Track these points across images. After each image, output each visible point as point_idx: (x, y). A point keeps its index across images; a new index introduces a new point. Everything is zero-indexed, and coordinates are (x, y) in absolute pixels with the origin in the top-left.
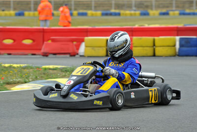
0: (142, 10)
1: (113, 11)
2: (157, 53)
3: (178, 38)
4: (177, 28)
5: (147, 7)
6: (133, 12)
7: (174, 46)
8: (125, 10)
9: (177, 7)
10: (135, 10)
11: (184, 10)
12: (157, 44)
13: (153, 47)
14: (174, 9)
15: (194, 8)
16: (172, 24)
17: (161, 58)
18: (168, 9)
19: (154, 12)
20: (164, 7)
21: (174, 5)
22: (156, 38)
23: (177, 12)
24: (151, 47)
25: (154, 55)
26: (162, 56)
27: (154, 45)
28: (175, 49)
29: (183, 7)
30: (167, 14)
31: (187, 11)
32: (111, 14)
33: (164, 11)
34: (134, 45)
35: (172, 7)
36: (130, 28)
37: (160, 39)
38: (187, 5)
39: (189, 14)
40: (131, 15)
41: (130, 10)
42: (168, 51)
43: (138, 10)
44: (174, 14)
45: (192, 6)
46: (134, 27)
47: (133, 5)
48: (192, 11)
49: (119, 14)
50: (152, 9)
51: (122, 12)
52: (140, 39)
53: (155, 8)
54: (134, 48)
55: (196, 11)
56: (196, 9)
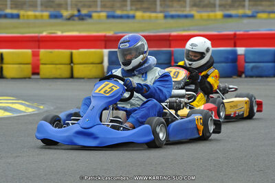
0: (52, 11)
1: (8, 11)
2: (76, 74)
3: (106, 51)
4: (105, 36)
5: (60, 5)
6: (37, 13)
7: (102, 63)
8: (26, 11)
9: (104, 6)
10: (42, 11)
11: (114, 12)
12: (75, 60)
13: (70, 64)
14: (99, 9)
15: (129, 8)
16: (98, 31)
17: (83, 80)
18: (91, 9)
20: (84, 6)
21: (99, 3)
22: (74, 51)
23: (104, 14)
24: (67, 64)
25: (72, 77)
26: (83, 78)
27: (72, 62)
28: (103, 67)
29: (112, 7)
30: (89, 16)
31: (118, 13)
32: (6, 16)
33: (85, 12)
34: (42, 62)
35: (96, 6)
36: (36, 37)
37: (80, 53)
38: (118, 4)
39: (121, 17)
40: (36, 17)
41: (35, 11)
42: (92, 71)
43: (46, 11)
44: (99, 16)
45: (126, 6)
46: (41, 35)
47: (39, 3)
48: (125, 13)
49: (18, 16)
50: (66, 9)
51: (22, 13)
52: (51, 52)
53: (72, 8)
54: (42, 67)
55: (131, 13)
56: (131, 10)
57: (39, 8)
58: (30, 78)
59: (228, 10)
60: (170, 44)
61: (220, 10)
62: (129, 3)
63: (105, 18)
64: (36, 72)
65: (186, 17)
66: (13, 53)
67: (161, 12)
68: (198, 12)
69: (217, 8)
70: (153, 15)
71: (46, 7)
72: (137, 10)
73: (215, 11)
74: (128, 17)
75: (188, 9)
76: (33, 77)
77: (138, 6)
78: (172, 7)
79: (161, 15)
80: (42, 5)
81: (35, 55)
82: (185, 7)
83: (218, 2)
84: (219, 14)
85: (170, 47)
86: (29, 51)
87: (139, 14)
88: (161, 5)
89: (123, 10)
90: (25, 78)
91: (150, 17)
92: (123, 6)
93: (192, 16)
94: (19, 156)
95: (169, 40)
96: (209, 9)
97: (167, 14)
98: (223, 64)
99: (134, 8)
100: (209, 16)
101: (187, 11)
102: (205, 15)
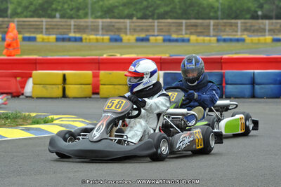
0: (112, 35)
1: (72, 35)
3: (162, 73)
4: (161, 59)
5: (119, 30)
6: (98, 37)
8: (88, 34)
10: (103, 35)
11: (170, 35)
15: (184, 32)
16: (154, 54)
18: (148, 33)
19: (128, 38)
20: (142, 30)
21: (156, 27)
23: (160, 38)
29: (169, 31)
30: (146, 40)
31: (174, 36)
32: (69, 40)
33: (143, 35)
34: (101, 82)
35: (154, 32)
36: (97, 59)
38: (173, 29)
39: (177, 41)
40: (97, 40)
41: (96, 35)
43: (107, 35)
44: (156, 40)
45: (181, 30)
46: (101, 57)
47: (100, 27)
48: (180, 37)
49: (81, 40)
50: (126, 34)
51: (84, 36)
53: (130, 32)
54: (101, 87)
55: (186, 37)
56: (186, 34)
57: (100, 32)
58: (90, 98)
59: (277, 35)
60: (222, 67)
61: (269, 35)
62: (184, 28)
63: (161, 41)
64: (96, 92)
65: (238, 40)
66: (75, 74)
67: (214, 36)
68: (249, 36)
69: (267, 33)
70: (207, 38)
71: (107, 31)
72: (191, 34)
73: (265, 36)
74: (183, 40)
75: (239, 33)
76: (93, 96)
77: (193, 31)
78: (224, 31)
79: (214, 39)
80: (102, 29)
81: (96, 76)
82: (237, 32)
83: (267, 28)
84: (269, 38)
85: (222, 69)
86: (90, 72)
87: (193, 38)
88: (214, 29)
89: (178, 35)
90: (86, 98)
91: (204, 40)
92: (178, 30)
93: (243, 40)
94: (78, 171)
95: (221, 63)
96: (259, 34)
97: (219, 38)
98: (272, 86)
99: (188, 32)
100: (259, 40)
101: (239, 35)
102: (255, 39)
